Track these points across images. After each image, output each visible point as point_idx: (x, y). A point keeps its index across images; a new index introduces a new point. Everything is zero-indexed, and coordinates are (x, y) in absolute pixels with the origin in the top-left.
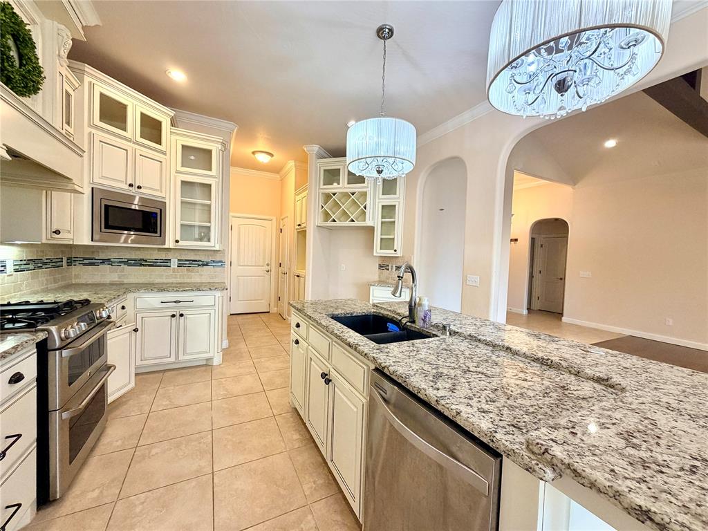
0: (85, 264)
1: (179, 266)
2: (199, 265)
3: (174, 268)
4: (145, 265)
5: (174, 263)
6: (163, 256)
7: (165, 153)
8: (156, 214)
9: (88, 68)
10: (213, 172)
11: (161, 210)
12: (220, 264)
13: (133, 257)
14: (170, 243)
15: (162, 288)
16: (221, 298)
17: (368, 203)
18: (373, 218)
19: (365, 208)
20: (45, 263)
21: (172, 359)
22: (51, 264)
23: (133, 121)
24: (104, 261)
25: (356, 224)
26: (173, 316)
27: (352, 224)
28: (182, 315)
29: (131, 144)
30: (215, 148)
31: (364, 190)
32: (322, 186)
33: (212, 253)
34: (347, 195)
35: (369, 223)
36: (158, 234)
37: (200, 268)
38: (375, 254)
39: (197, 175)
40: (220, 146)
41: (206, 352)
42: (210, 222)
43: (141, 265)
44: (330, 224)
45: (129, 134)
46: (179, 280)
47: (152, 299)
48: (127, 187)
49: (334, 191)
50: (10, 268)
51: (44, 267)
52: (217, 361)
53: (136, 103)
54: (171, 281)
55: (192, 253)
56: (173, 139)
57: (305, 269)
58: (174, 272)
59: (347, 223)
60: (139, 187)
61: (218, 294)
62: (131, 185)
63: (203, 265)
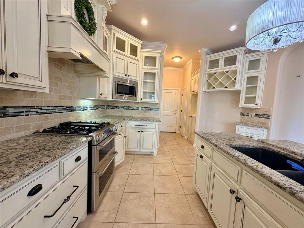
0: (111, 108)
1: (142, 110)
2: (149, 110)
3: (140, 111)
4: (130, 109)
5: (140, 109)
6: (136, 105)
7: (138, 61)
8: (134, 87)
9: (113, 27)
10: (157, 67)
11: (136, 85)
12: (158, 109)
13: (126, 106)
14: (139, 100)
15: (135, 119)
16: (158, 125)
17: (237, 76)
18: (241, 85)
19: (235, 79)
20: (99, 107)
21: (138, 150)
22: (101, 108)
23: (127, 48)
24: (117, 107)
25: (229, 89)
26: (139, 131)
27: (226, 89)
28: (142, 132)
29: (127, 58)
30: (157, 55)
31: (236, 69)
32: (208, 70)
33: (154, 104)
34: (223, 74)
35: (237, 87)
36: (135, 96)
37: (149, 111)
38: (240, 106)
39: (150, 69)
40: (160, 55)
41: (151, 149)
42: (154, 90)
43: (129, 109)
44: (211, 89)
45: (125, 53)
46: (142, 116)
47: (131, 124)
48: (124, 76)
49: (215, 72)
50: (89, 109)
51: (99, 108)
52: (155, 154)
53: (129, 39)
54: (138, 116)
55: (147, 104)
56: (142, 54)
57: (196, 114)
58: (140, 112)
59: (223, 89)
60: (129, 76)
61: (157, 123)
62: (126, 75)
63: (151, 110)
